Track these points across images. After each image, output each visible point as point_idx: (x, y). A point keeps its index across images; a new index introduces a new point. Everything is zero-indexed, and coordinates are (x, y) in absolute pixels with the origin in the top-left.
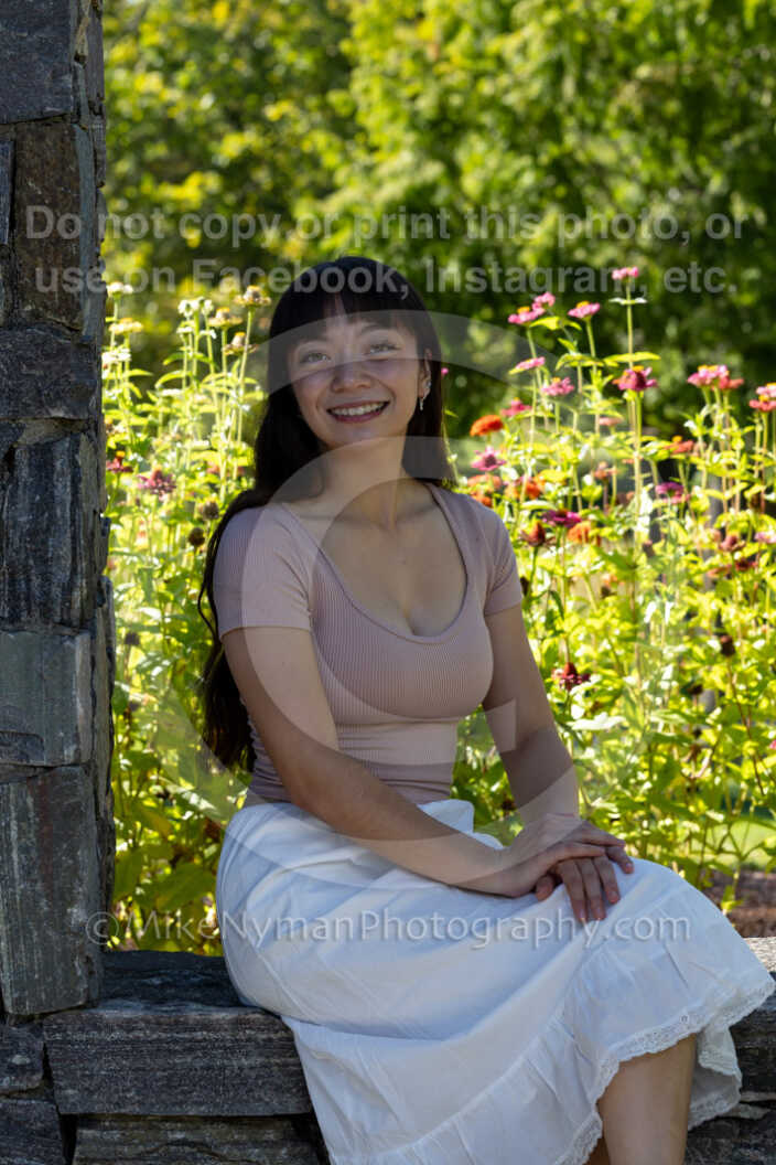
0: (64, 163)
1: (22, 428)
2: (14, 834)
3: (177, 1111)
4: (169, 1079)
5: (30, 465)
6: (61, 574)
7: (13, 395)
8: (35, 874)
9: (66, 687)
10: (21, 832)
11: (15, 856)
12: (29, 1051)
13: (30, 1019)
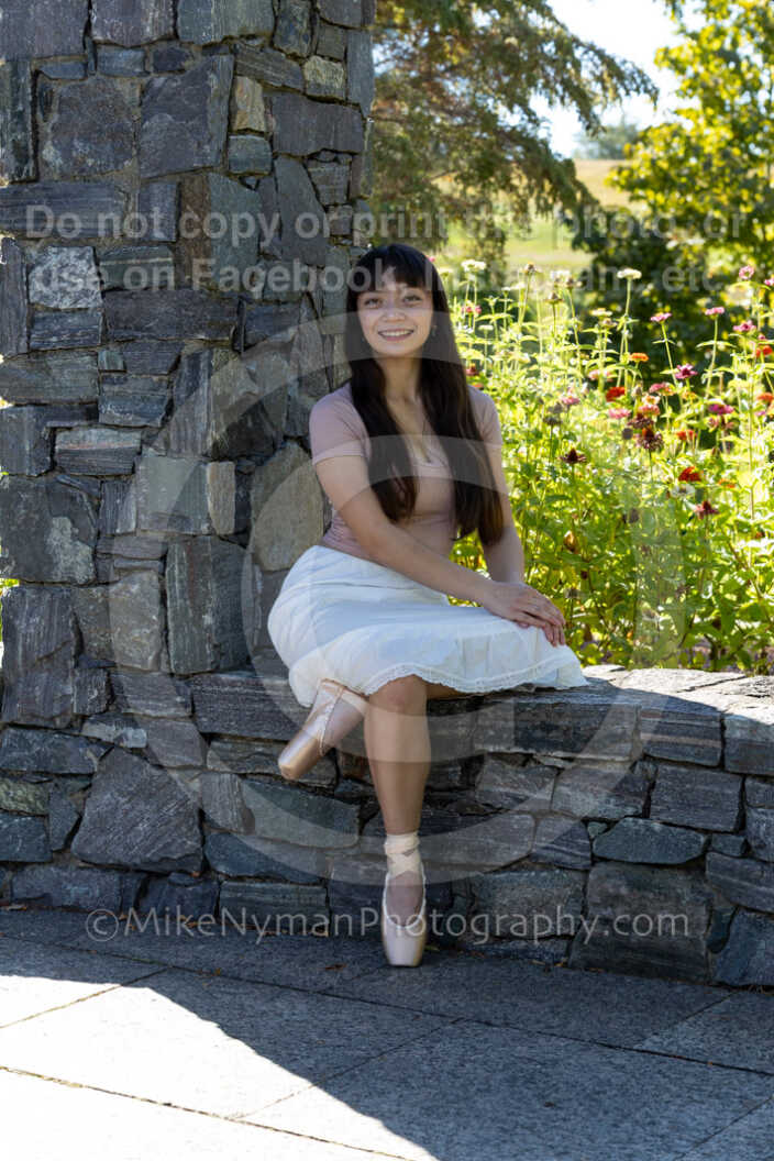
0: (204, 195)
1: (184, 345)
2: (176, 572)
3: (255, 735)
4: (252, 716)
5: (189, 366)
6: (202, 428)
7: (179, 326)
8: (186, 596)
9: (202, 491)
10: (180, 571)
11: (177, 585)
12: (184, 695)
13: (187, 677)
